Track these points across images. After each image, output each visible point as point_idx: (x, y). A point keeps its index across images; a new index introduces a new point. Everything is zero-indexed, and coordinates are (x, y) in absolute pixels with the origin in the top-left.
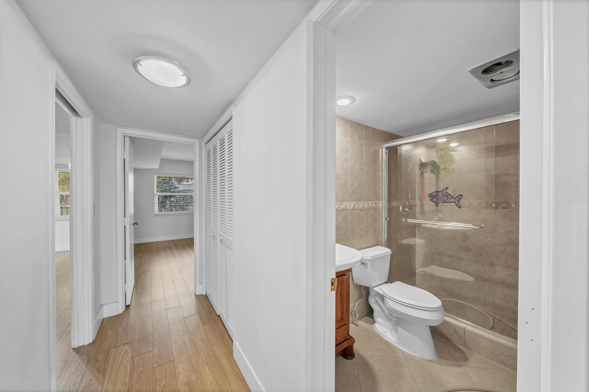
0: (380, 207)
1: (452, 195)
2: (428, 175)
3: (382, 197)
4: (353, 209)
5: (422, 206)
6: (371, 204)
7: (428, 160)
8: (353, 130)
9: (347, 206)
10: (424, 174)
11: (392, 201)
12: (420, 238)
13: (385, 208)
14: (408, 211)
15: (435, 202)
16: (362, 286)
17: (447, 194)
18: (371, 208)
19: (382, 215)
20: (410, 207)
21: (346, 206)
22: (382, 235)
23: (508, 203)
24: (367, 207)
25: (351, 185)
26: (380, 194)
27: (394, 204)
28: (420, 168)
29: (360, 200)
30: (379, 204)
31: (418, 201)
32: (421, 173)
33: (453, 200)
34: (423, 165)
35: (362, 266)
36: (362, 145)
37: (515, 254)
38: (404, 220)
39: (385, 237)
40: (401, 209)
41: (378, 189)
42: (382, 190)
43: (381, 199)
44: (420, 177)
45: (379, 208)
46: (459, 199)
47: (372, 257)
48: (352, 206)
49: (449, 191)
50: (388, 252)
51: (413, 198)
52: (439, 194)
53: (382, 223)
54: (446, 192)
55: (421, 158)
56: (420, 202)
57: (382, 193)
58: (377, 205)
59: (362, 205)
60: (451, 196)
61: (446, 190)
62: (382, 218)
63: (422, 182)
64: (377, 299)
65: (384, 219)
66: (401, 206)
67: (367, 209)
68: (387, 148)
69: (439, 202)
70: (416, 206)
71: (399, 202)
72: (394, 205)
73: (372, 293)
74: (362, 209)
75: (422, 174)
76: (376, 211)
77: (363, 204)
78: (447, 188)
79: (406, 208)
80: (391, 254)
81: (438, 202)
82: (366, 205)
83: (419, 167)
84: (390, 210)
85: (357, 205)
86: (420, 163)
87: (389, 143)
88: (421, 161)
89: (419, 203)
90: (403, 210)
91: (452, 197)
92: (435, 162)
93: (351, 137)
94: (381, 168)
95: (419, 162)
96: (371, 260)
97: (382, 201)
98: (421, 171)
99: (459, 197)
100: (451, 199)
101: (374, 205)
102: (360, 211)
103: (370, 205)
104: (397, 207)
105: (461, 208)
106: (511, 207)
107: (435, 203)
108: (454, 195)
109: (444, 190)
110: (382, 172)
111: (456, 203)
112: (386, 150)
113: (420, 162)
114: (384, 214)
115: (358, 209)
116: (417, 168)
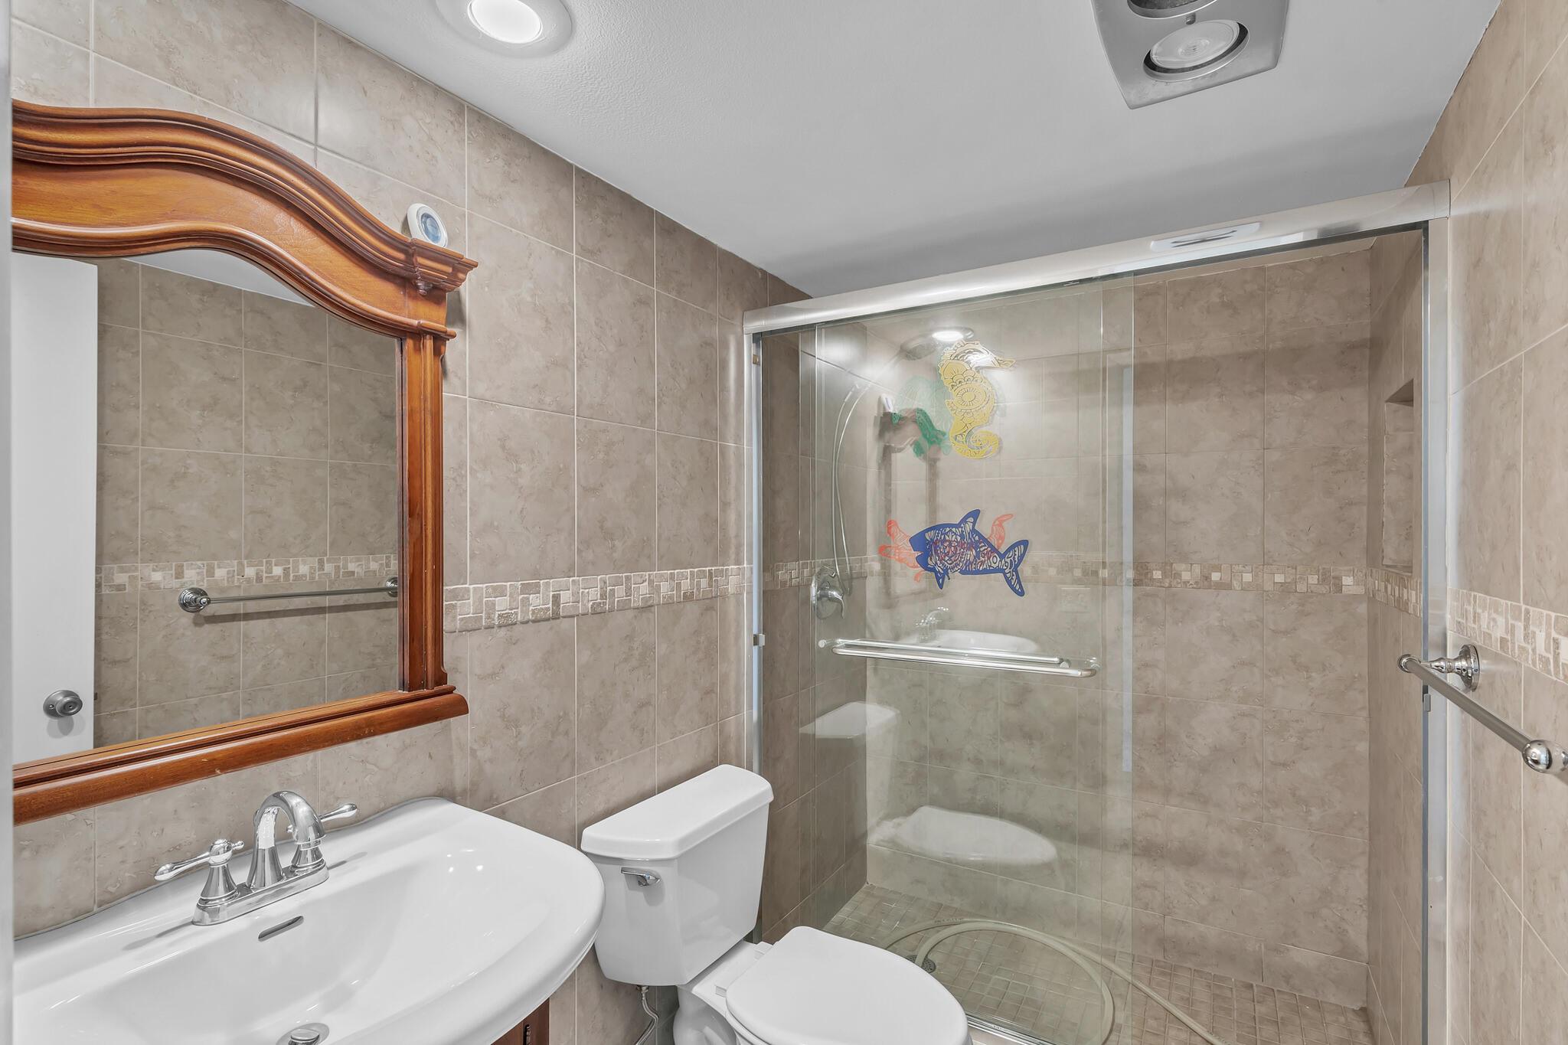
0: (731, 589)
1: (994, 542)
2: (906, 461)
3: (739, 546)
4: (597, 612)
5: (886, 575)
6: (687, 579)
7: (904, 407)
8: (599, 221)
9: (566, 597)
10: (893, 455)
11: (781, 561)
12: (882, 702)
13: (750, 593)
14: (840, 598)
15: (933, 570)
16: (640, 986)
17: (977, 538)
18: (688, 597)
19: (739, 626)
20: (846, 584)
21: (556, 599)
22: (738, 711)
23: (1142, 567)
24: (671, 597)
25: (587, 490)
26: (732, 532)
27: (789, 572)
28: (881, 435)
29: (633, 566)
30: (727, 576)
31: (873, 560)
32: (882, 450)
33: (995, 561)
34: (888, 423)
35: (639, 895)
36: (643, 302)
37: (1161, 741)
38: (822, 644)
39: (751, 715)
40: (814, 591)
41: (723, 510)
42: (740, 516)
43: (733, 557)
44: (880, 468)
45: (724, 596)
46: (1016, 557)
47: (682, 842)
48: (594, 594)
49: (985, 527)
50: (757, 798)
51: (858, 549)
52: (947, 538)
53: (739, 660)
54: (974, 531)
55: (884, 396)
56: (881, 560)
57: (740, 527)
58: (716, 581)
59: (644, 588)
60: (990, 545)
61: (971, 519)
62: (738, 636)
63: (887, 484)
64: (708, 1031)
65: (746, 639)
66: (814, 578)
67: (669, 603)
68: (758, 337)
69: (947, 569)
70: (866, 577)
71: (805, 566)
72: (787, 577)
73: (687, 1007)
74: (647, 608)
75: (887, 453)
76: (710, 608)
77: (651, 582)
78: (975, 514)
79: (833, 588)
80: (771, 804)
81: (946, 571)
82: (665, 588)
83: (877, 432)
84: (770, 598)
85: (620, 591)
86: (878, 414)
87: (767, 316)
88: (884, 408)
89: (876, 566)
90: (819, 599)
91: (994, 550)
92: (925, 414)
93: (586, 251)
94: (732, 421)
95: (875, 413)
96: (679, 858)
97: (738, 562)
98: (882, 445)
99: (1018, 552)
100: (989, 558)
101: (704, 582)
102: (635, 617)
103: (686, 585)
104: (799, 586)
105: (1021, 593)
106: (1152, 579)
107: (936, 573)
108: (998, 541)
109: (964, 520)
110: (738, 438)
111: (1008, 575)
112: (758, 346)
113: (879, 411)
114: (750, 619)
115: (624, 607)
116: (870, 433)
